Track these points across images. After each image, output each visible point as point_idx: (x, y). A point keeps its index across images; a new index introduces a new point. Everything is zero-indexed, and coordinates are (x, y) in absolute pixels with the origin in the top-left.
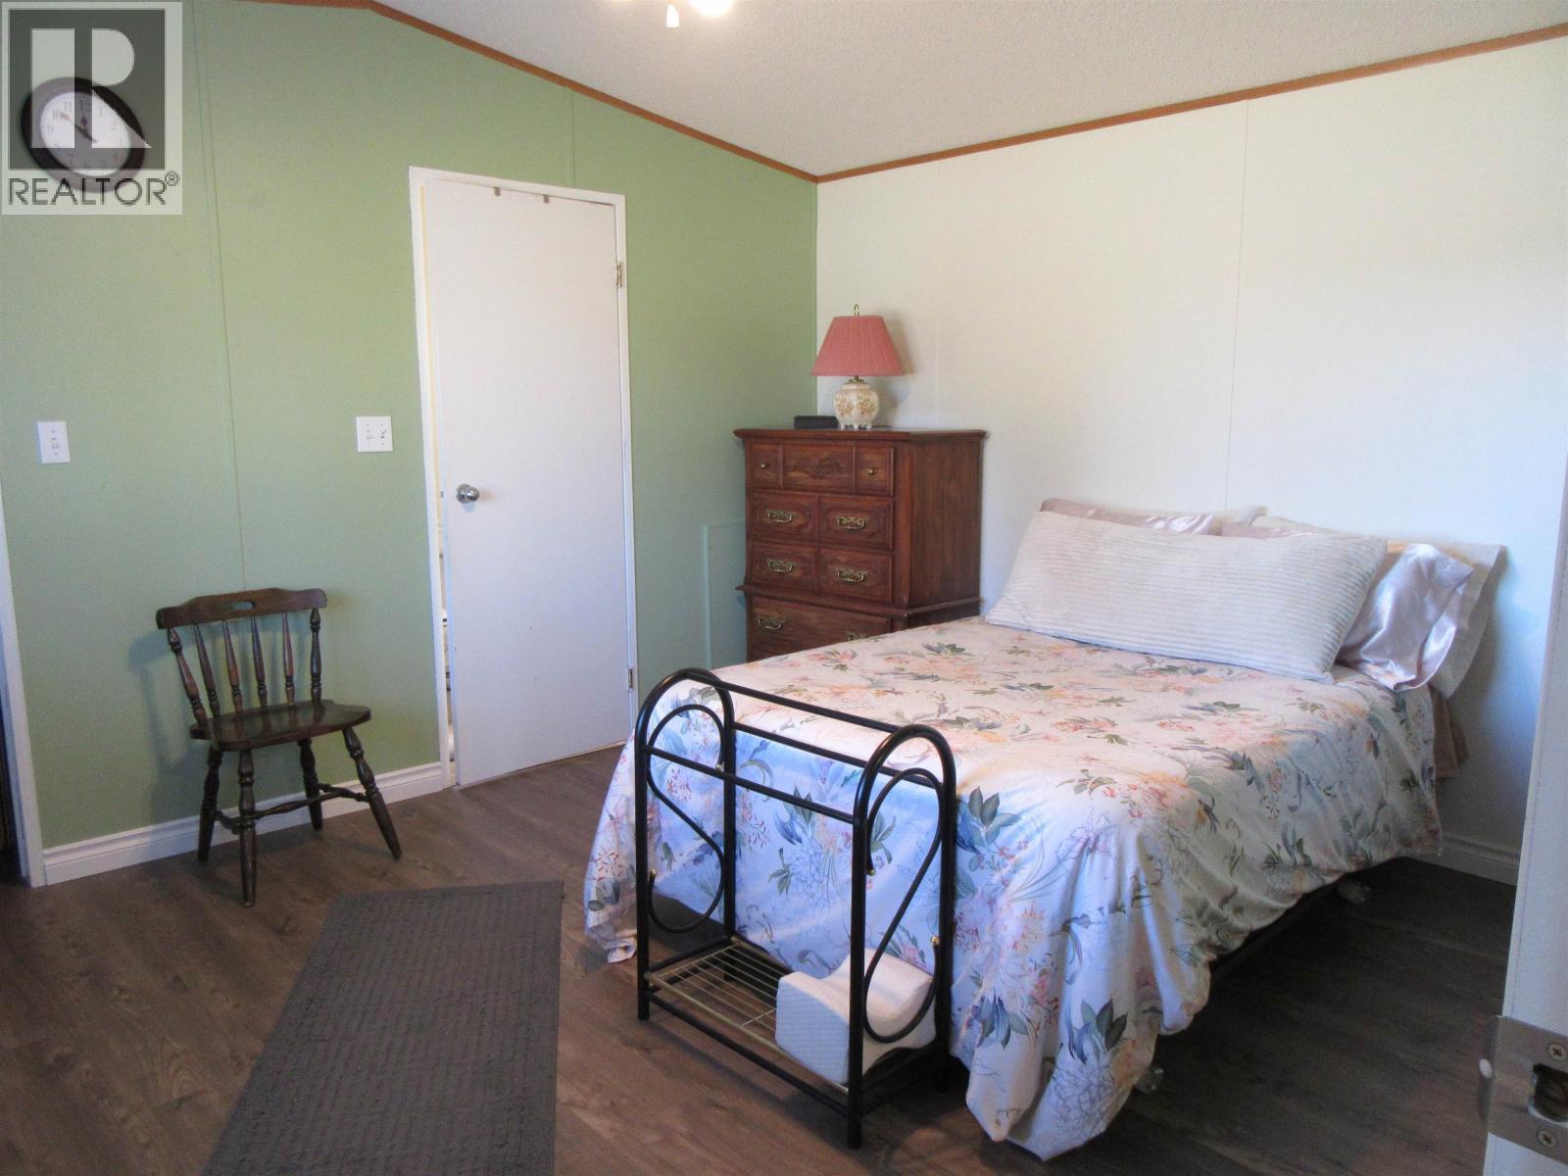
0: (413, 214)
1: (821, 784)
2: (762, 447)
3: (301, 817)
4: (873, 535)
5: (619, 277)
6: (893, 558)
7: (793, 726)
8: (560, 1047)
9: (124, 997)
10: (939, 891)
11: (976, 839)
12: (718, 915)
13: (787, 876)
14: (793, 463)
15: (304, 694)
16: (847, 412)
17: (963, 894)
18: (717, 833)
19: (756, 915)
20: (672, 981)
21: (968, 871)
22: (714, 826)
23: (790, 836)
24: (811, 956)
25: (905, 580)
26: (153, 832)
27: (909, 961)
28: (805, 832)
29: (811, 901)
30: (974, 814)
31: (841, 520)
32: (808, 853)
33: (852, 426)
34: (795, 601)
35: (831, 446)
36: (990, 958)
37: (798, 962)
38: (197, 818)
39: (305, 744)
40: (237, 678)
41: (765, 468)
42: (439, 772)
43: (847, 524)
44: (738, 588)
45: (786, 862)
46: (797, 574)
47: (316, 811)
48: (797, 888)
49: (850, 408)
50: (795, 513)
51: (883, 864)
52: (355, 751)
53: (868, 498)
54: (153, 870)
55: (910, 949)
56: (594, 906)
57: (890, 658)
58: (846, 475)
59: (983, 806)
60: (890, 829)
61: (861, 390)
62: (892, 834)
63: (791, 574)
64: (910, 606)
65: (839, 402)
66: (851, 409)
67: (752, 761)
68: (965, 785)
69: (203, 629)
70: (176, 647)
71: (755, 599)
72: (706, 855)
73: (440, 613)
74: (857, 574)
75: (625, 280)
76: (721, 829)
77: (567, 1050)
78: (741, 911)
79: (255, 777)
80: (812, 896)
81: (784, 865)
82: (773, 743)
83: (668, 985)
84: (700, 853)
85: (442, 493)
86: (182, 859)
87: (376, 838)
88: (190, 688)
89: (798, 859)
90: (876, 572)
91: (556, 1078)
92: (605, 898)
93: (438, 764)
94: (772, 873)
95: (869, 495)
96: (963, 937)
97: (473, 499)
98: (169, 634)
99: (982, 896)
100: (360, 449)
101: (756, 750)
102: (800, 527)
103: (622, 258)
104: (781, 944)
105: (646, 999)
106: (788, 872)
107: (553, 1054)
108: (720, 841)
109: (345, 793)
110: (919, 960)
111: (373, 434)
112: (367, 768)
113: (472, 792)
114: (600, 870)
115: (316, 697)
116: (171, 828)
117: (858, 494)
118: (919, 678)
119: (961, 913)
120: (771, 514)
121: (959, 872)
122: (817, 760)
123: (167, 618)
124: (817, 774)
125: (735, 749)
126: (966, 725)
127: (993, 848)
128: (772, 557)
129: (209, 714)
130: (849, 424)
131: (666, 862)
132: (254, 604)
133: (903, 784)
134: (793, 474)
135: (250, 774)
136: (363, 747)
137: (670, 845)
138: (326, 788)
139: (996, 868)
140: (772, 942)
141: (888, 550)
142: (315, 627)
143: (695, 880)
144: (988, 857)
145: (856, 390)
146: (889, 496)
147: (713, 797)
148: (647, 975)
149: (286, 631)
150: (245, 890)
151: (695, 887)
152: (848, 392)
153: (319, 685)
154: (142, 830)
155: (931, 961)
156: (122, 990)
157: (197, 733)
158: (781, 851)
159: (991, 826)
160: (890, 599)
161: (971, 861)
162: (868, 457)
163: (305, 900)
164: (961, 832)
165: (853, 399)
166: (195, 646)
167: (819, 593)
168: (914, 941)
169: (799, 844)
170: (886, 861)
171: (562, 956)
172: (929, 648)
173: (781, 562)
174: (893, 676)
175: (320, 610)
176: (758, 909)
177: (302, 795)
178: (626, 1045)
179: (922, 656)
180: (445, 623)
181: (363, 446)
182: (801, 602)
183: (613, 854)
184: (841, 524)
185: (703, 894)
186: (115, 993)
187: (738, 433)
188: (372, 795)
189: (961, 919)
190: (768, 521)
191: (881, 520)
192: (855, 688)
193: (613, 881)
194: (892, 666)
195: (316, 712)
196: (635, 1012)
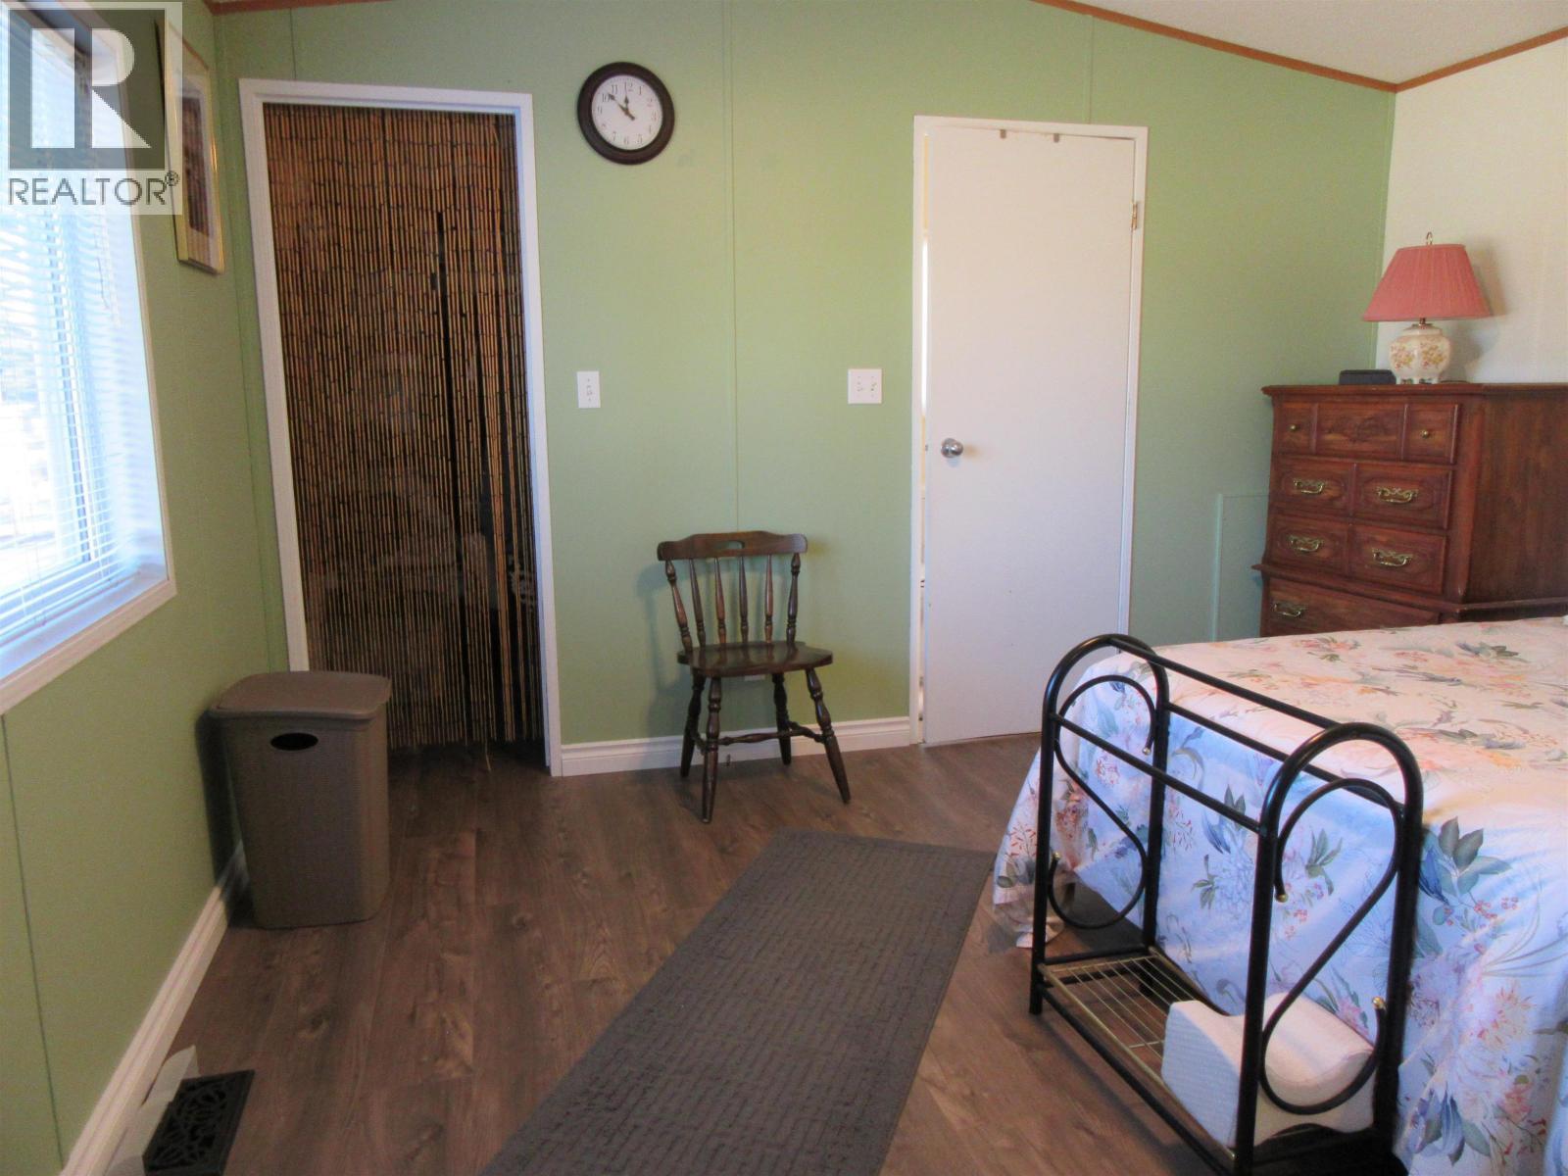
0: (915, 164)
1: (1257, 786)
2: (1293, 406)
3: (771, 750)
4: (1421, 510)
5: (1135, 218)
6: (1448, 541)
7: (1235, 714)
8: (938, 1022)
9: (585, 881)
10: (1390, 941)
11: (1443, 885)
12: (1136, 917)
13: (1211, 888)
14: (1329, 424)
15: (780, 633)
16: (1405, 363)
17: (1424, 953)
18: (1143, 826)
19: (1175, 926)
20: (1068, 981)
21: (1430, 922)
22: (1139, 819)
23: (1218, 843)
24: (1229, 988)
25: (1462, 568)
26: (649, 744)
27: (1346, 1022)
28: (1234, 840)
29: (1235, 923)
30: (1444, 852)
31: (1383, 492)
32: (1235, 865)
33: (1411, 380)
34: (1321, 586)
35: (1377, 403)
36: (1447, 1043)
37: (1216, 992)
38: (681, 737)
39: (778, 679)
40: (724, 612)
41: (1294, 431)
42: (906, 727)
43: (1390, 497)
44: (1254, 567)
45: (1211, 872)
46: (1324, 554)
47: (785, 746)
48: (1221, 904)
49: (1410, 357)
50: (1327, 483)
51: (1322, 895)
52: (816, 693)
53: (1420, 465)
54: (644, 777)
55: (1349, 1008)
56: (1003, 882)
57: (1403, 654)
58: (1394, 438)
59: (1459, 843)
60: (1333, 853)
61: (1427, 337)
62: (1337, 859)
63: (1318, 554)
64: (1466, 600)
65: (1395, 352)
66: (1410, 360)
67: (1185, 749)
68: (1436, 812)
69: (699, 564)
70: (672, 579)
71: (1273, 580)
72: (1129, 850)
73: (919, 572)
74: (1398, 557)
75: (1141, 222)
76: (1146, 822)
77: (945, 1025)
78: (1161, 919)
79: (722, 703)
80: (1236, 918)
81: (1209, 875)
82: (1208, 731)
83: (1061, 984)
84: (1124, 846)
85: (927, 446)
86: (669, 771)
87: (829, 780)
88: (680, 616)
89: (1224, 870)
90: (1424, 555)
91: (923, 1051)
92: (1016, 876)
93: (905, 718)
94: (1195, 882)
95: (1422, 462)
96: (1420, 1008)
97: (957, 453)
98: (667, 566)
99: (1447, 959)
100: (851, 400)
101: (1189, 737)
102: (1332, 499)
103: (1140, 195)
104: (1198, 966)
105: (1039, 995)
106: (1213, 883)
107: (928, 1027)
108: (1144, 838)
109: (808, 733)
110: (1360, 1023)
111: (864, 386)
112: (825, 711)
113: (936, 752)
114: (1014, 845)
115: (791, 637)
116: (661, 743)
117: (1407, 460)
118: (1433, 679)
119: (1419, 977)
120: (1299, 484)
121: (1420, 922)
122: (1255, 757)
123: (667, 551)
124: (1254, 775)
125: (1168, 733)
126: (1469, 741)
127: (1467, 899)
128: (1297, 533)
129: (696, 643)
130: (1406, 378)
131: (1090, 849)
132: (743, 544)
133: (1341, 794)
134: (1330, 437)
135: (718, 701)
136: (824, 690)
137: (1096, 832)
138: (794, 725)
139: (1470, 927)
140: (1190, 962)
141: (1441, 528)
142: (795, 571)
143: (1117, 875)
144: (1459, 910)
145: (1419, 337)
146: (1448, 463)
147: (1141, 786)
148: (1041, 967)
149: (770, 573)
150: (704, 809)
151: (1116, 883)
152: (1408, 339)
153: (794, 627)
154: (637, 741)
155: (1373, 1028)
156: (585, 875)
157: (683, 659)
158: (1207, 858)
159: (1467, 870)
160: (1439, 589)
161: (1436, 911)
162: (1422, 416)
163: (753, 827)
164: (1425, 870)
165: (1415, 347)
166: (689, 580)
167: (1350, 577)
168: (1354, 997)
169: (1225, 852)
170: (1325, 891)
171: (971, 928)
172: (1465, 647)
173: (1307, 539)
174: (1395, 674)
175: (801, 555)
176: (1177, 920)
177: (775, 730)
178: (1008, 1036)
179: (1449, 655)
180: (923, 584)
181: (853, 398)
182: (1329, 588)
183: (1029, 830)
184: (1382, 497)
185: (1123, 890)
186: (579, 875)
187: (1267, 390)
188: (827, 738)
189: (1418, 984)
190: (1295, 492)
191: (1435, 493)
192: (1335, 680)
193: (1027, 860)
194: (1401, 662)
195: (789, 651)
196: (1027, 1004)
